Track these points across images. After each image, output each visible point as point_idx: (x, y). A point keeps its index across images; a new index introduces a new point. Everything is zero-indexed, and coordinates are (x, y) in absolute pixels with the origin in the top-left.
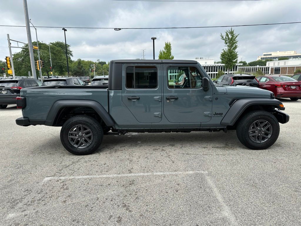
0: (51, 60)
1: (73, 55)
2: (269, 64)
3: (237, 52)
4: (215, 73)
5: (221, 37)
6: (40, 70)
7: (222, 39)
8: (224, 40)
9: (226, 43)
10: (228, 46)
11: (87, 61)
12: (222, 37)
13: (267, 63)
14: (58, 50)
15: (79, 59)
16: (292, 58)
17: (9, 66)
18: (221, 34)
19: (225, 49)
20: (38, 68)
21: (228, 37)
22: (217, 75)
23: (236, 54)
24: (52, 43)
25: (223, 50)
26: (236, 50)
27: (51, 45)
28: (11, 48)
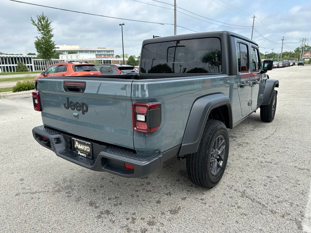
2: (62, 57)
3: (54, 42)
4: (15, 65)
5: (32, 22)
7: (33, 24)
8: (36, 25)
9: (40, 30)
10: (42, 33)
12: (34, 22)
13: (60, 56)
16: (78, 52)
18: (31, 18)
19: (39, 37)
21: (41, 23)
22: (17, 68)
23: (53, 44)
25: (37, 37)
26: (52, 39)
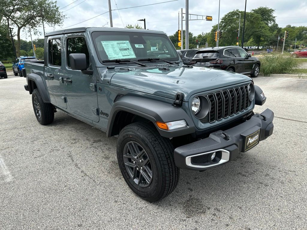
0: (239, 29)
1: (275, 21)
6: (218, 41)
11: (298, 27)
14: (257, 17)
15: (289, 25)
17: (179, 38)
20: (216, 39)
24: (254, 10)
27: (253, 12)
28: (183, 21)
